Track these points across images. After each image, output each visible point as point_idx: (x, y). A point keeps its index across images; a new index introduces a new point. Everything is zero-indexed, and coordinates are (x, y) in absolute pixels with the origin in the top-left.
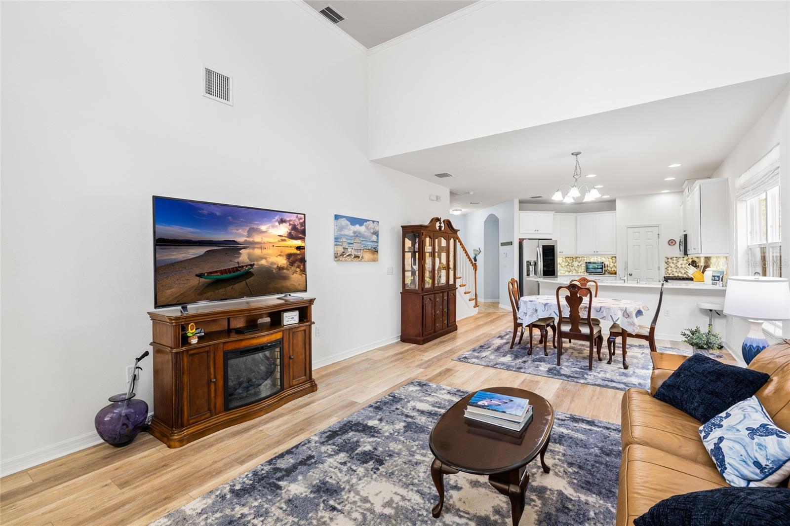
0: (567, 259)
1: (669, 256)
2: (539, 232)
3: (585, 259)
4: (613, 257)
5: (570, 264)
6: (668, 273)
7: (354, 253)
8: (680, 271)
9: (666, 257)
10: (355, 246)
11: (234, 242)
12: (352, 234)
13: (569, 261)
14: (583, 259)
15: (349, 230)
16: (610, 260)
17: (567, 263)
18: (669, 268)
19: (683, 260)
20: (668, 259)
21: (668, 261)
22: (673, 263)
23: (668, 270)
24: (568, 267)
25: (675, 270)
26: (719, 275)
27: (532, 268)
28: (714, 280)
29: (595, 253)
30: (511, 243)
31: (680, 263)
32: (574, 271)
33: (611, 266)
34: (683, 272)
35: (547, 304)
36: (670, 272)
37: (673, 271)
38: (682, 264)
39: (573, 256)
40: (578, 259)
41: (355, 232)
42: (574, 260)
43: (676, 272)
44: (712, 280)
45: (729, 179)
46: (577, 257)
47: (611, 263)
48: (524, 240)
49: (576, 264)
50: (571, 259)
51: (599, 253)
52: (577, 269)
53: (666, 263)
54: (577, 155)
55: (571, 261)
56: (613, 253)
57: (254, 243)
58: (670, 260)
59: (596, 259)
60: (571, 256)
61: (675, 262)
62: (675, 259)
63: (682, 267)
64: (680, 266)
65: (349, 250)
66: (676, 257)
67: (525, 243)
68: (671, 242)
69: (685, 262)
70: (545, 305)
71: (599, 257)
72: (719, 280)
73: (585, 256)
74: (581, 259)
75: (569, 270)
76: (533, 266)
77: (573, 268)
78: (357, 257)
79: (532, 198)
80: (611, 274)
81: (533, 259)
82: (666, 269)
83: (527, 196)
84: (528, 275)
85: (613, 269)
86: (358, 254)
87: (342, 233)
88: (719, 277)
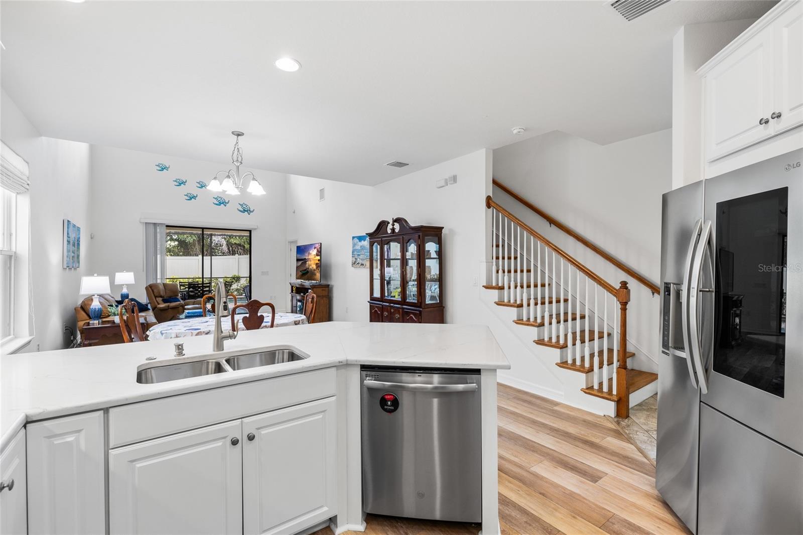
7: (361, 262)
10: (361, 257)
11: (305, 259)
12: (360, 248)
15: (358, 246)
41: (361, 247)
54: (238, 136)
57: (309, 259)
65: (358, 260)
78: (362, 265)
86: (363, 262)
87: (355, 248)
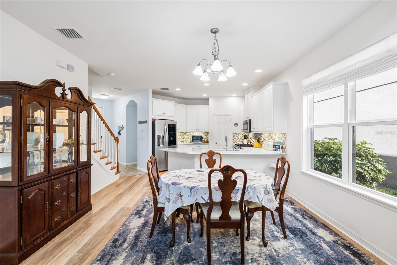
0: (181, 133)
1: (235, 132)
2: (166, 115)
3: (191, 134)
4: (206, 133)
5: (183, 137)
6: (234, 142)
8: (239, 141)
9: (233, 133)
13: (182, 135)
14: (190, 133)
16: (204, 134)
17: (181, 136)
18: (235, 139)
19: (241, 135)
20: (234, 134)
21: (234, 135)
22: (236, 136)
23: (234, 140)
24: (181, 138)
25: (237, 140)
26: (279, 145)
27: (161, 140)
28: (276, 148)
29: (197, 130)
30: (146, 122)
31: (239, 136)
32: (185, 141)
33: (205, 138)
34: (241, 141)
35: (193, 188)
36: (235, 141)
37: (236, 141)
38: (240, 137)
39: (184, 132)
40: (187, 133)
42: (185, 134)
43: (238, 141)
44: (273, 148)
45: (288, 82)
46: (186, 133)
47: (205, 136)
48: (156, 120)
49: (186, 137)
50: (183, 133)
51: (199, 130)
52: (186, 140)
53: (233, 136)
54: (215, 32)
55: (183, 135)
56: (206, 130)
58: (235, 135)
59: (197, 134)
60: (183, 132)
61: (237, 135)
62: (237, 134)
63: (240, 139)
64: (239, 138)
66: (238, 133)
67: (156, 122)
68: (236, 125)
69: (242, 135)
70: (192, 188)
71: (198, 133)
72: (279, 148)
73: (191, 132)
74: (188, 134)
75: (182, 141)
76: (162, 139)
77: (184, 139)
79: (162, 89)
80: (205, 143)
81: (161, 134)
82: (233, 139)
83: (158, 88)
84: (159, 145)
85: (205, 140)
88: (279, 146)
